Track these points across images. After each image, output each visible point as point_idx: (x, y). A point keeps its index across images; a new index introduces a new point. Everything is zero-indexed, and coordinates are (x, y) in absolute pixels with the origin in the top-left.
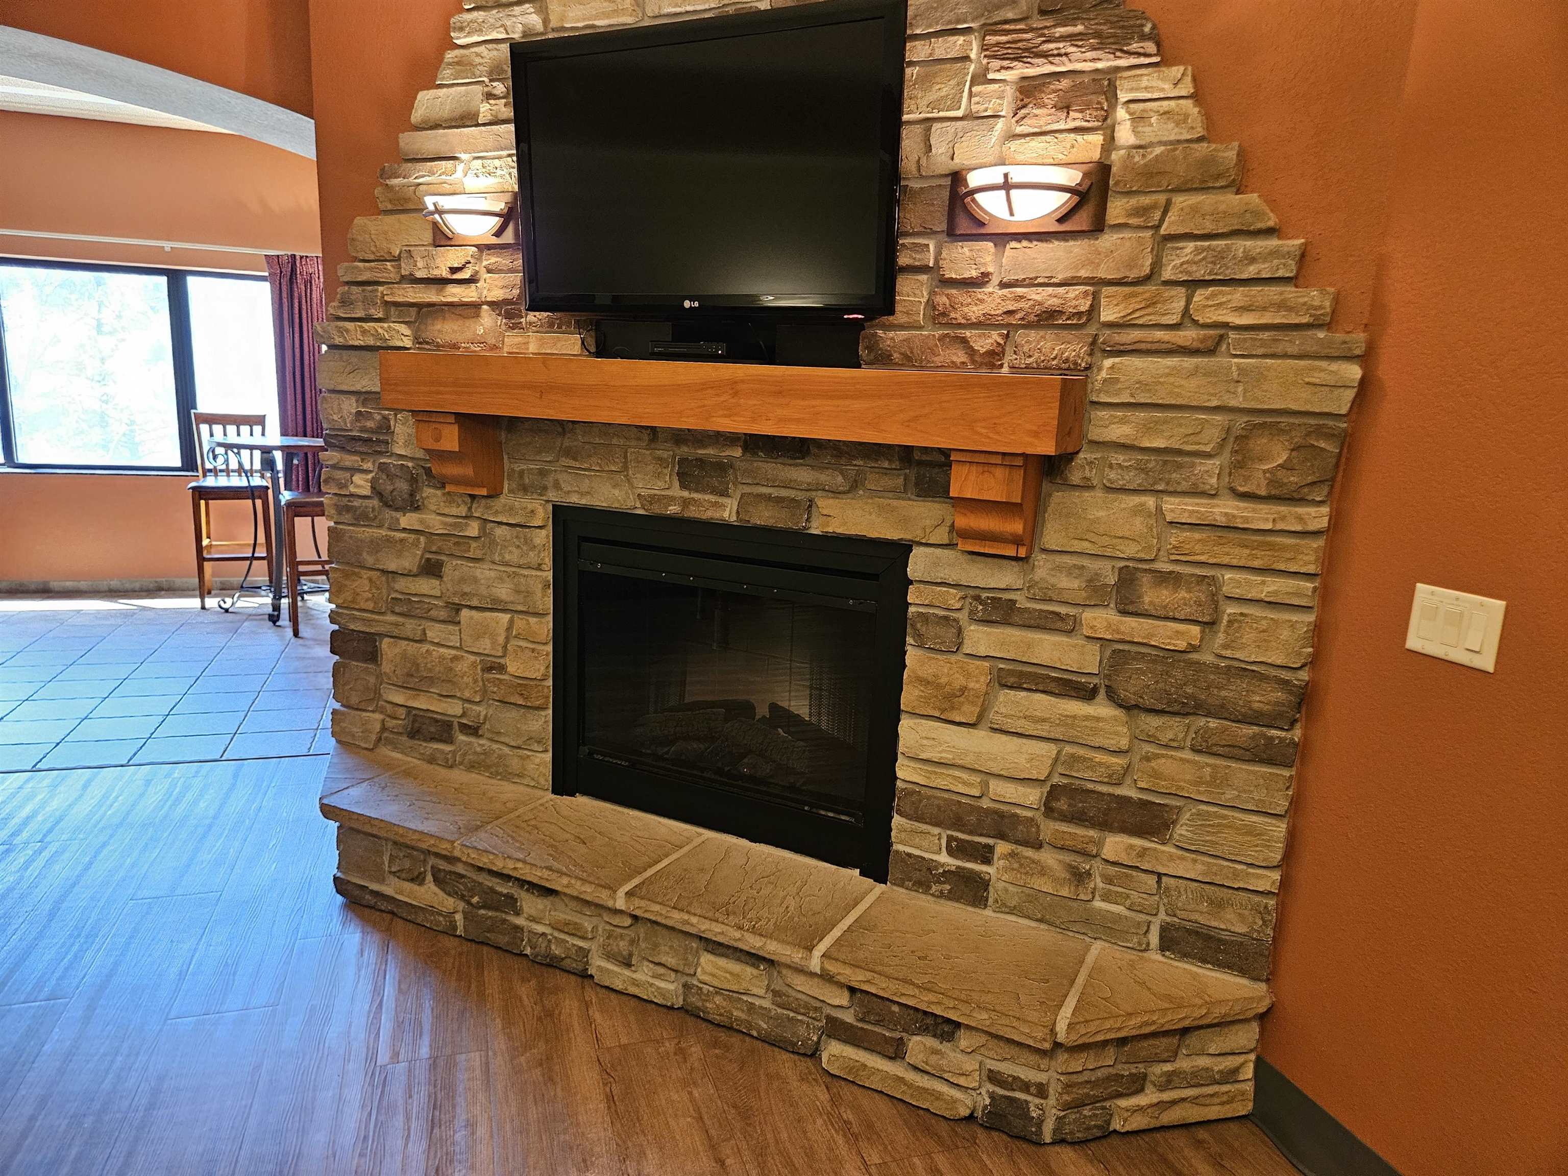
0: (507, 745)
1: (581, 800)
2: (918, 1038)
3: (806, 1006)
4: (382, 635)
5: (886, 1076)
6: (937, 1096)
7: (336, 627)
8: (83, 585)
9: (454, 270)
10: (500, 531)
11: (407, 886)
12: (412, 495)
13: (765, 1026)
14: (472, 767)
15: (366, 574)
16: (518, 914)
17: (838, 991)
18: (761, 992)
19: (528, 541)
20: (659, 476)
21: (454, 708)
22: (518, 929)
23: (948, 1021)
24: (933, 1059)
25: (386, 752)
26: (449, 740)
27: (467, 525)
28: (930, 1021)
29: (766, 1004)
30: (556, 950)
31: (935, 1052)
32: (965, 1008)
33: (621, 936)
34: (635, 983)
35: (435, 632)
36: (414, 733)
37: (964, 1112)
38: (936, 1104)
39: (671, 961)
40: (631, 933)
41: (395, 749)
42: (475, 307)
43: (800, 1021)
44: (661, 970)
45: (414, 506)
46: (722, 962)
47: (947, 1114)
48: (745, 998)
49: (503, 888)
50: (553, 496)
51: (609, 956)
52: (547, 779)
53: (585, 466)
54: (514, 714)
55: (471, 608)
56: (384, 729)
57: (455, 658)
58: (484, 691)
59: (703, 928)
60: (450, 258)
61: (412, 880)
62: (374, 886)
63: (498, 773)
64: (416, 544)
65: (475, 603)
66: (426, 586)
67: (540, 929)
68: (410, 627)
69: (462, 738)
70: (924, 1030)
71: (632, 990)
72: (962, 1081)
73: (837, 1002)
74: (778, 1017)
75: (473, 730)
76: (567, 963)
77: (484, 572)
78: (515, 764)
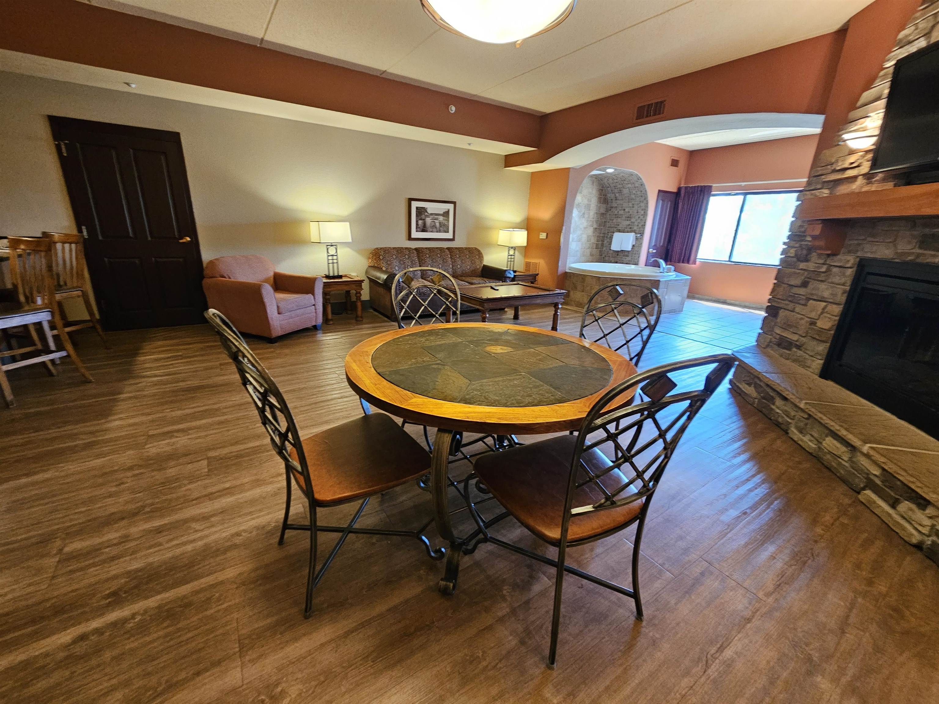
0: (808, 354)
1: (830, 383)
2: (907, 502)
3: (862, 470)
4: (781, 308)
5: (883, 511)
6: (904, 529)
7: (769, 304)
8: (737, 303)
9: (852, 163)
10: (835, 270)
11: (746, 386)
12: (807, 255)
13: (843, 473)
14: (794, 361)
15: (784, 285)
16: (774, 404)
17: (877, 468)
18: (846, 459)
19: (844, 274)
20: (909, 243)
21: (795, 338)
22: (772, 409)
23: (925, 499)
24: (910, 513)
25: (769, 350)
26: (790, 350)
27: (822, 267)
28: (913, 495)
29: (847, 464)
30: (780, 420)
31: (911, 510)
32: (926, 489)
33: (802, 421)
34: (802, 440)
35: (798, 308)
36: (779, 345)
37: (914, 541)
38: (903, 532)
39: (816, 435)
40: (806, 421)
41: (772, 350)
42: (855, 178)
43: (858, 477)
44: (813, 439)
45: (807, 260)
46: (835, 442)
47: (906, 538)
48: (839, 459)
49: (772, 394)
50: (859, 254)
51: (797, 428)
52: (818, 371)
53: (877, 240)
54: (815, 343)
55: (814, 300)
56: (770, 342)
57: (802, 319)
58: (807, 332)
59: (826, 422)
60: (852, 159)
61: (747, 384)
62: (738, 384)
63: (802, 365)
64: (803, 274)
65: (815, 297)
66: (802, 291)
67: (778, 411)
68: (791, 306)
69: (794, 349)
70: (910, 499)
71: (800, 442)
72: (920, 528)
73: (875, 473)
74: (850, 471)
75: (799, 347)
76: (782, 426)
77: (823, 286)
78: (809, 363)
